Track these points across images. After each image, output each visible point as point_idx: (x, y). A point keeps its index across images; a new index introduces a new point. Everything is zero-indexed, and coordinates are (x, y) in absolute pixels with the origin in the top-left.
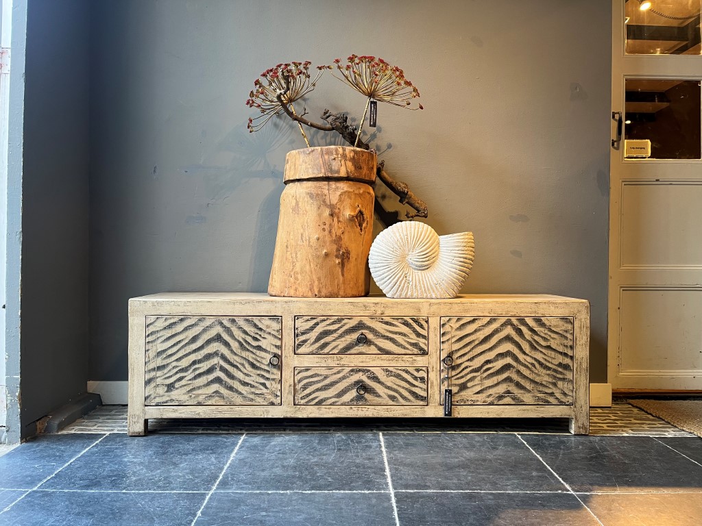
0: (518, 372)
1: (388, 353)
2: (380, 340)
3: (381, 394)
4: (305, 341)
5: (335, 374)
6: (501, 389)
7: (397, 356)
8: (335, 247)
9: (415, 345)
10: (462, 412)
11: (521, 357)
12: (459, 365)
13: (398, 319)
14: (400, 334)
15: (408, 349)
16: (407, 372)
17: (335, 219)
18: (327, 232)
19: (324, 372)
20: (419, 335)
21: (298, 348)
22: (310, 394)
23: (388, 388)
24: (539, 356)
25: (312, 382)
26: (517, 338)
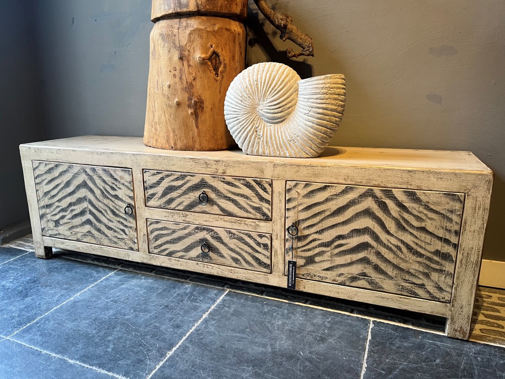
0: (378, 254)
1: (230, 214)
2: (223, 200)
3: (225, 255)
4: (153, 195)
5: (182, 229)
6: (356, 270)
7: (240, 219)
8: (186, 96)
9: (258, 209)
10: (307, 286)
11: (383, 236)
12: (306, 237)
13: (239, 180)
14: (242, 196)
15: (250, 212)
16: (250, 236)
17: (185, 63)
18: (177, 79)
19: (172, 227)
20: (262, 199)
21: (148, 201)
22: (161, 245)
23: (231, 250)
24: (408, 239)
25: (162, 234)
26: (380, 214)
